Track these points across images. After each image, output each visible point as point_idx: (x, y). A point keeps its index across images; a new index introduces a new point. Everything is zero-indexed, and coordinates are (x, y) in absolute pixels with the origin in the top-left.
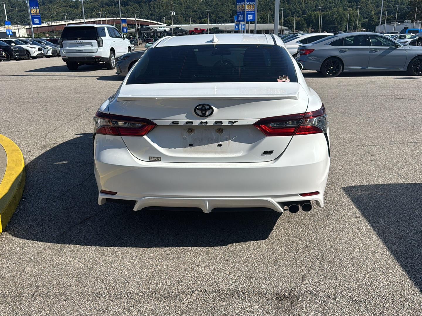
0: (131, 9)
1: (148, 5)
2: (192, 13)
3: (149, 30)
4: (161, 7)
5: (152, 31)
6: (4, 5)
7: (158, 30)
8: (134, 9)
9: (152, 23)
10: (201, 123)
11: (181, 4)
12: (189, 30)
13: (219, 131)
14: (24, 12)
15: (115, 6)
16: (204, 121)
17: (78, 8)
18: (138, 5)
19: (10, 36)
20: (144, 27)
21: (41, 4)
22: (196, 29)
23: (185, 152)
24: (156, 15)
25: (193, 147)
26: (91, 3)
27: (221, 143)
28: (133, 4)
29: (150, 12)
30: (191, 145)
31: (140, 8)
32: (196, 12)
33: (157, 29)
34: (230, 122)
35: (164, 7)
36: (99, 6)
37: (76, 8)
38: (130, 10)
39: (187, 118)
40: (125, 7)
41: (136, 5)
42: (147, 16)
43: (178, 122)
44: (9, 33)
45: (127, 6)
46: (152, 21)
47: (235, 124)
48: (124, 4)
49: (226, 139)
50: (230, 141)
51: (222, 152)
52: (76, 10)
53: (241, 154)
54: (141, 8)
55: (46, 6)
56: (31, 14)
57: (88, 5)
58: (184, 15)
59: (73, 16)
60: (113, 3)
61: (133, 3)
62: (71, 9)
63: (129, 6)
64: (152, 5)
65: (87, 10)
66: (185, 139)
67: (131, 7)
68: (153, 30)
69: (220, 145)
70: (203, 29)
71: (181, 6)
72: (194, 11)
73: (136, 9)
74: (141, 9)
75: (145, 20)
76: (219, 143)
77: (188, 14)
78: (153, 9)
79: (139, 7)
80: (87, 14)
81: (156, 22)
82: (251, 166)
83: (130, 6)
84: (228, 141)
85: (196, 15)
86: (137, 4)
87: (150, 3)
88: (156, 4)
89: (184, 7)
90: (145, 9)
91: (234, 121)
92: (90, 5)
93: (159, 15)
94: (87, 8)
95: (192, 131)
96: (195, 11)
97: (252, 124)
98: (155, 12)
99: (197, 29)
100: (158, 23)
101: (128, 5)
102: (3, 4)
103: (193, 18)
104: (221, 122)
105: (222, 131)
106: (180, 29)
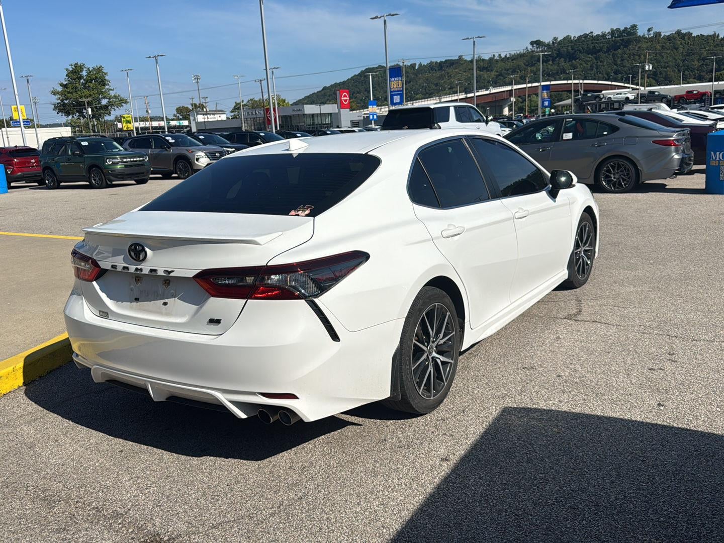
0: (581, 64)
1: (612, 55)
2: (696, 62)
3: (597, 99)
4: (637, 57)
5: (603, 100)
6: (371, 77)
7: (614, 98)
8: (586, 63)
9: (614, 85)
10: (137, 269)
11: (677, 49)
12: (674, 95)
13: (166, 283)
14: (412, 83)
15: (552, 62)
16: (139, 267)
17: (492, 71)
18: (594, 57)
19: (373, 121)
20: (589, 95)
21: (437, 69)
22: (690, 93)
23: (131, 308)
24: (625, 72)
25: (139, 303)
26: (514, 61)
27: (166, 300)
28: (584, 56)
29: (615, 66)
30: (137, 300)
31: (597, 62)
32: (706, 61)
33: (612, 96)
34: (166, 271)
35: (642, 56)
36: (527, 64)
37: (488, 71)
38: (579, 66)
39: (124, 261)
40: (570, 63)
41: (589, 58)
42: (608, 75)
43: (116, 266)
44: (373, 117)
45: (574, 61)
46: (614, 83)
47: (172, 274)
48: (569, 59)
49: (173, 296)
50: (176, 298)
51: (168, 314)
52: (488, 74)
53: (186, 319)
54: (599, 61)
55: (443, 72)
56: (390, 88)
57: (509, 64)
58: (681, 67)
59: (483, 84)
60: (550, 58)
61: (585, 54)
62: (482, 73)
63: (577, 60)
64: (618, 55)
65: (506, 72)
66: (132, 290)
67: (580, 62)
68: (605, 99)
69: (165, 304)
70: (704, 91)
71: (676, 51)
72: (702, 59)
73: (589, 63)
74: (599, 63)
75: (600, 82)
76: (164, 301)
77: (688, 66)
78: (621, 61)
79: (594, 60)
80: (504, 78)
81: (622, 84)
82: (192, 339)
83: (579, 60)
84: (174, 299)
85: (704, 66)
86: (592, 55)
87: (616, 52)
88: (628, 51)
89: (683, 53)
90: (605, 63)
91: (170, 270)
92: (512, 64)
93: (631, 71)
94: (505, 70)
95: (139, 280)
96: (704, 59)
97: (191, 276)
98: (624, 67)
99: (692, 92)
100: (626, 85)
101: (575, 59)
102: (369, 75)
103: (699, 72)
104: (155, 271)
105: (169, 284)
106: (656, 93)
